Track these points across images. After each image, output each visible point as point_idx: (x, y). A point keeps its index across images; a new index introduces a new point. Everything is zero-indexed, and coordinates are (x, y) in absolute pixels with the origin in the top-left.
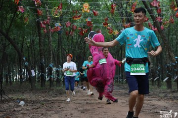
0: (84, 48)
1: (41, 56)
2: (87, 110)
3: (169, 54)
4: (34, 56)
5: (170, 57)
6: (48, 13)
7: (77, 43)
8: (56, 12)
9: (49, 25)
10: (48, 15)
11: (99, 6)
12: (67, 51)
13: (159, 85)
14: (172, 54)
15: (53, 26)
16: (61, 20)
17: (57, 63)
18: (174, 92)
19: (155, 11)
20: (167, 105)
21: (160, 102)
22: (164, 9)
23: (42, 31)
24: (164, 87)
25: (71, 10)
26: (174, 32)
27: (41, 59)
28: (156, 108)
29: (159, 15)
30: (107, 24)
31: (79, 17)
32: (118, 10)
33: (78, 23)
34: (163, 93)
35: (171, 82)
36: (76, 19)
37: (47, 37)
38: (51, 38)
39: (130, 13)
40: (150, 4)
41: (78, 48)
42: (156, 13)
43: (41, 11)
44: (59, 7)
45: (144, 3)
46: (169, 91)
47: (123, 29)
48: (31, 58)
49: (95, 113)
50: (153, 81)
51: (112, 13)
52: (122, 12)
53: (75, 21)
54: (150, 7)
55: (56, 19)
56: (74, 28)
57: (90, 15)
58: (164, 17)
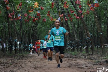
0: (36, 29)
1: (9, 35)
2: (38, 67)
3: (87, 32)
4: (5, 35)
5: (87, 34)
6: (13, 8)
7: (31, 26)
8: (18, 8)
9: (14, 16)
10: (13, 10)
11: (44, 4)
12: (25, 31)
13: (81, 51)
14: (88, 32)
15: (16, 16)
16: (21, 13)
17: (19, 39)
18: (90, 55)
19: (78, 7)
20: (86, 63)
21: (81, 61)
22: (84, 5)
23: (10, 20)
24: (84, 52)
25: (27, 7)
26: (89, 19)
27: (10, 37)
28: (79, 65)
29: (80, 9)
30: (50, 15)
31: (32, 10)
32: (56, 6)
33: (32, 14)
34: (84, 55)
35: (88, 49)
36: (31, 12)
37: (13, 23)
38: (15, 24)
39: (63, 8)
40: (75, 3)
41: (32, 30)
42: (78, 8)
43: (9, 7)
44: (20, 4)
45: (71, 1)
46: (87, 54)
47: (59, 18)
48: (3, 36)
49: (43, 69)
50: (77, 49)
51: (52, 8)
52: (58, 8)
53: (30, 13)
54: (75, 4)
55: (19, 12)
56: (30, 17)
57: (39, 9)
58: (84, 10)
